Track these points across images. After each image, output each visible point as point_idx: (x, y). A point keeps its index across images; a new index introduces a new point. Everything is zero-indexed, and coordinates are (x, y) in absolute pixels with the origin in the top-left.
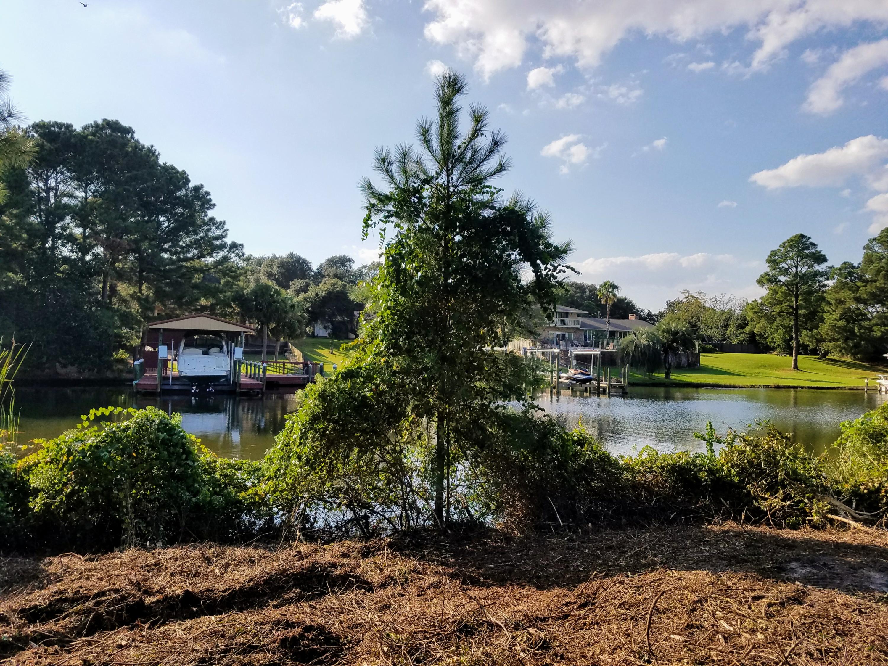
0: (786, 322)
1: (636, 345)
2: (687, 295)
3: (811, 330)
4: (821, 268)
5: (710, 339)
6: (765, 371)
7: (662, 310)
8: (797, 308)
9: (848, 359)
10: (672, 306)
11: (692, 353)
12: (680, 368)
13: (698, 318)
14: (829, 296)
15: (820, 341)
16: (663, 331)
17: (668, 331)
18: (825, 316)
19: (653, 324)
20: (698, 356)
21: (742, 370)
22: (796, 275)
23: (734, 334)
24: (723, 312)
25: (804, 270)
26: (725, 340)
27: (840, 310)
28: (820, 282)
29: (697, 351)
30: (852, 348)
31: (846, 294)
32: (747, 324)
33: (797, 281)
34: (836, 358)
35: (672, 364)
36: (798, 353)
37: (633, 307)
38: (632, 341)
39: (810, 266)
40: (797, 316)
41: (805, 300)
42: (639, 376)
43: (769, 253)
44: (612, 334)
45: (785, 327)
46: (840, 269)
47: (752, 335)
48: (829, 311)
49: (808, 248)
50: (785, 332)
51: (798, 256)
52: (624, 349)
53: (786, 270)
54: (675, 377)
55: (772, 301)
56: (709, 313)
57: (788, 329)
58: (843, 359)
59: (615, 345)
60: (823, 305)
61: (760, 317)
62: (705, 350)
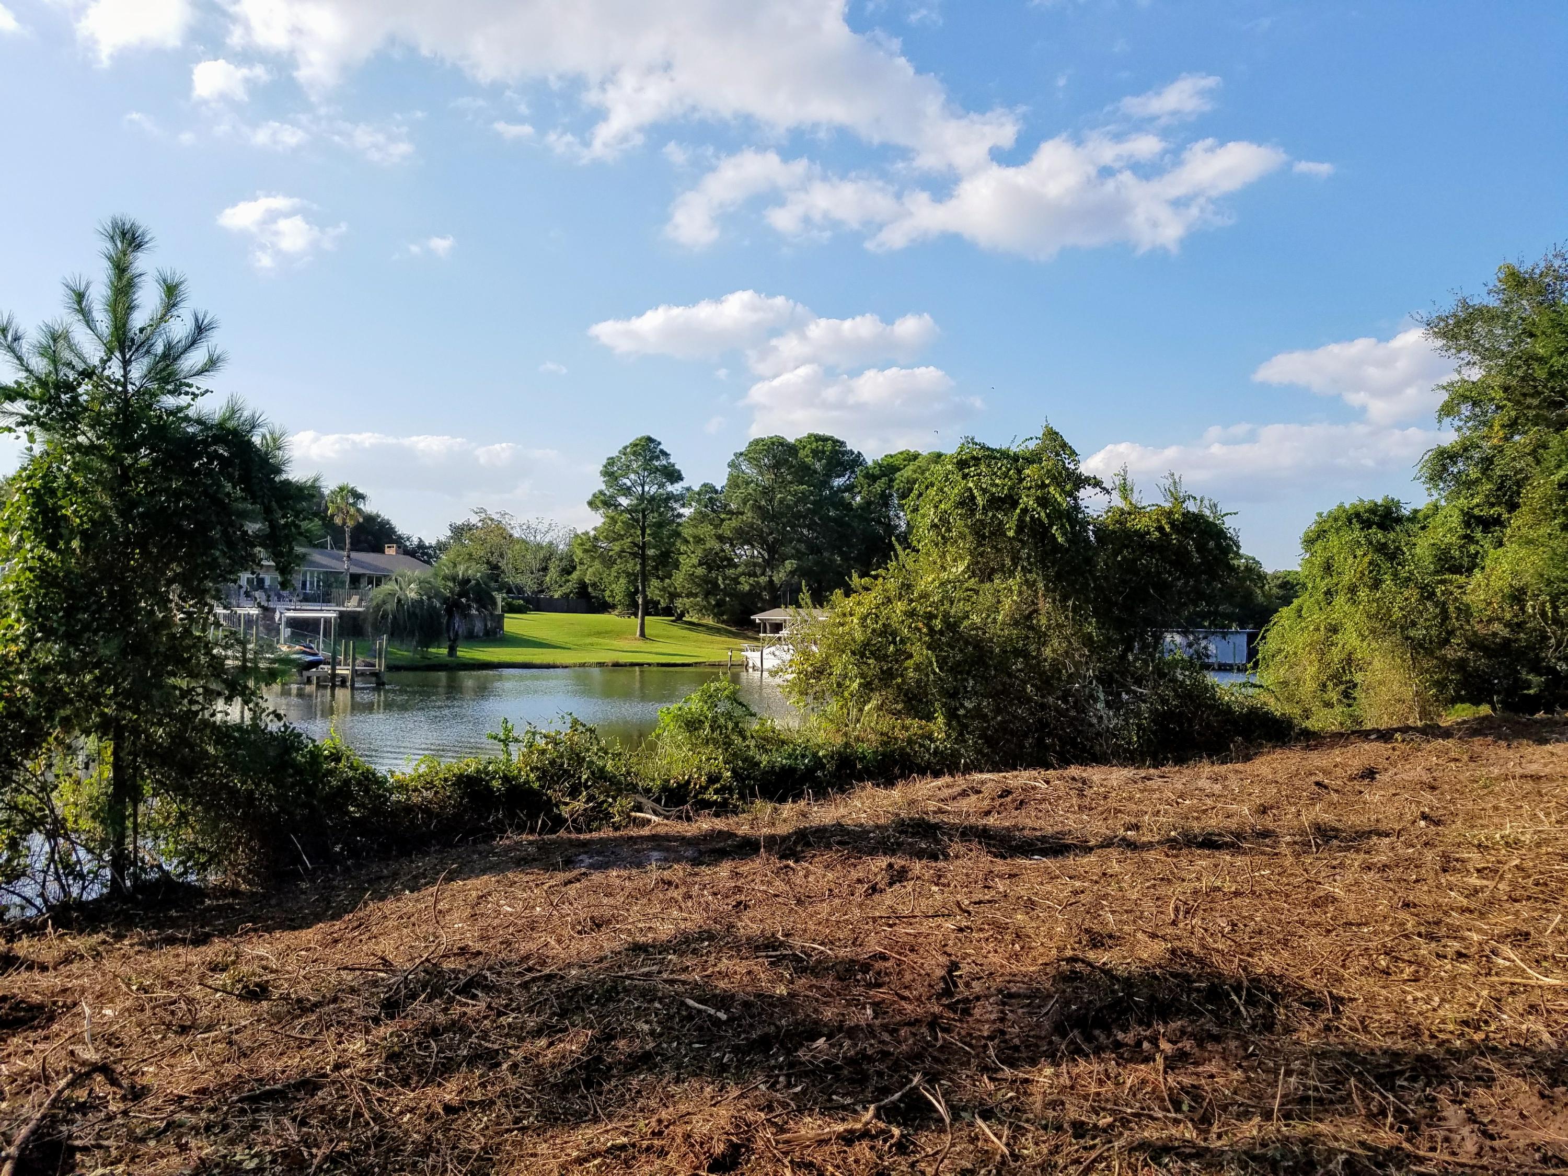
0: (630, 567)
1: (399, 600)
2: (483, 515)
3: (662, 580)
4: (675, 488)
5: (520, 590)
6: (601, 641)
7: (443, 539)
8: (643, 547)
9: (709, 621)
10: (459, 532)
11: (491, 614)
12: (472, 638)
13: (501, 556)
14: (686, 531)
15: (673, 596)
16: (445, 578)
17: (454, 579)
18: (682, 559)
19: (428, 563)
20: (501, 618)
21: (567, 640)
22: (642, 497)
23: (556, 582)
24: (539, 547)
25: (654, 489)
26: (542, 591)
27: (699, 553)
28: (673, 509)
29: (499, 612)
30: (714, 606)
31: (706, 530)
32: (574, 568)
33: (643, 506)
34: (695, 620)
35: (460, 632)
36: (646, 613)
37: (392, 530)
38: (392, 594)
39: (661, 486)
40: (644, 557)
41: (653, 535)
42: (405, 653)
43: (605, 462)
44: (355, 579)
45: (628, 575)
46: (699, 494)
47: (583, 586)
48: (686, 553)
49: (658, 458)
50: (629, 582)
51: (645, 470)
52: (378, 607)
53: (629, 488)
54: (465, 653)
55: (611, 534)
56: (517, 547)
57: (632, 577)
58: (704, 622)
59: (361, 600)
60: (678, 544)
61: (593, 558)
62: (512, 609)
